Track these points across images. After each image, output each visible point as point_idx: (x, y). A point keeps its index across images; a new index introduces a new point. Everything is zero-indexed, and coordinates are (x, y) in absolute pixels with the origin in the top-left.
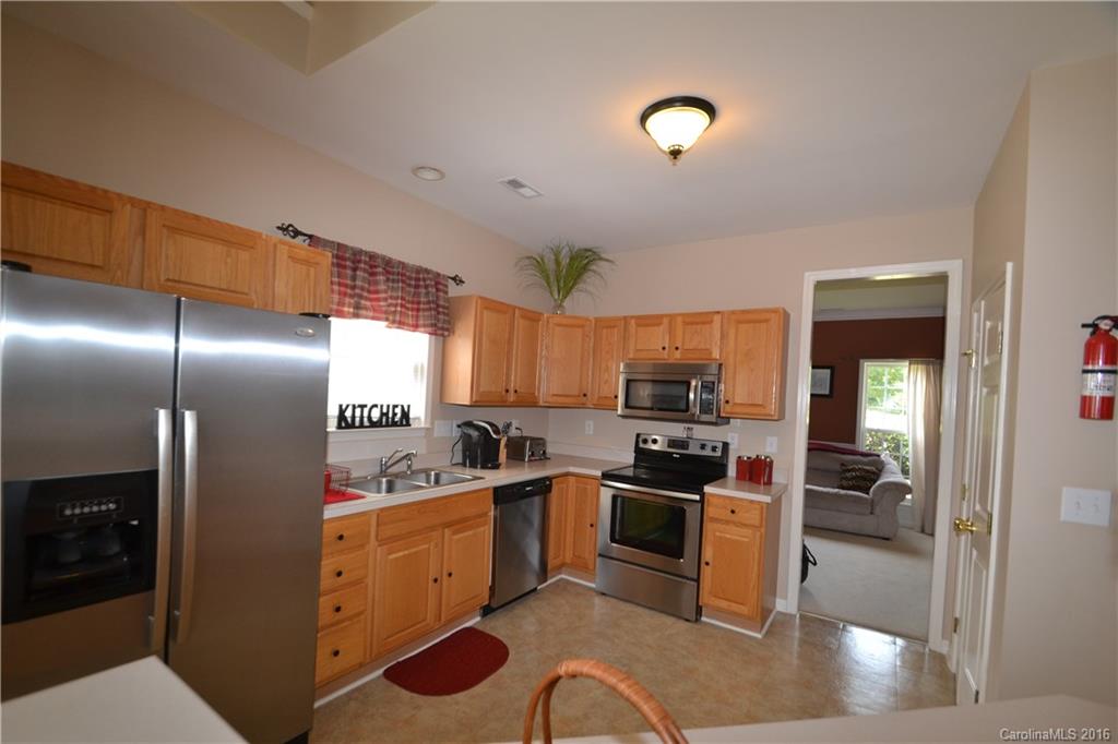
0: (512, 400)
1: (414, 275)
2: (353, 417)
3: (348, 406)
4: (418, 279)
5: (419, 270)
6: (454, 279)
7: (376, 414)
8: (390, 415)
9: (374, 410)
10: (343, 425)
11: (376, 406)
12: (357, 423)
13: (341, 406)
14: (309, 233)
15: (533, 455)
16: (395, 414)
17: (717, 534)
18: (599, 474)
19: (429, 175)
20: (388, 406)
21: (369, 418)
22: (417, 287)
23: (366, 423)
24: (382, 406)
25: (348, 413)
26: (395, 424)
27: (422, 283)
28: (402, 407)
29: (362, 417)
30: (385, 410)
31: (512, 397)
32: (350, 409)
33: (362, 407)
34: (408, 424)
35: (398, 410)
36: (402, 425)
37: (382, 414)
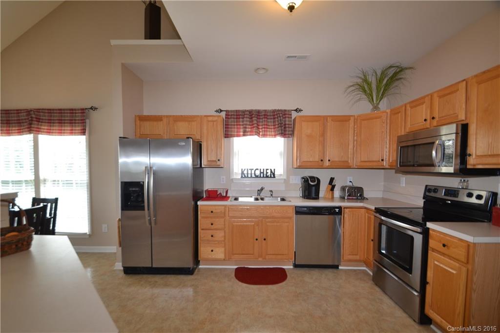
0: (327, 165)
1: (272, 114)
2: (248, 174)
3: (245, 169)
4: (274, 115)
5: (274, 111)
6: (296, 110)
7: (258, 173)
8: (265, 173)
9: (257, 171)
10: (243, 176)
11: (258, 169)
12: (249, 176)
13: (242, 170)
14: (225, 110)
15: (349, 195)
16: (267, 173)
17: (436, 262)
18: (373, 208)
19: (262, 72)
20: (264, 170)
21: (255, 174)
22: (274, 118)
23: (253, 176)
24: (260, 169)
25: (245, 172)
26: (267, 177)
27: (276, 116)
28: (271, 170)
29: (251, 174)
30: (262, 171)
31: (327, 163)
32: (246, 171)
33: (251, 170)
34: (274, 177)
35: (269, 171)
36: (271, 177)
37: (261, 173)
